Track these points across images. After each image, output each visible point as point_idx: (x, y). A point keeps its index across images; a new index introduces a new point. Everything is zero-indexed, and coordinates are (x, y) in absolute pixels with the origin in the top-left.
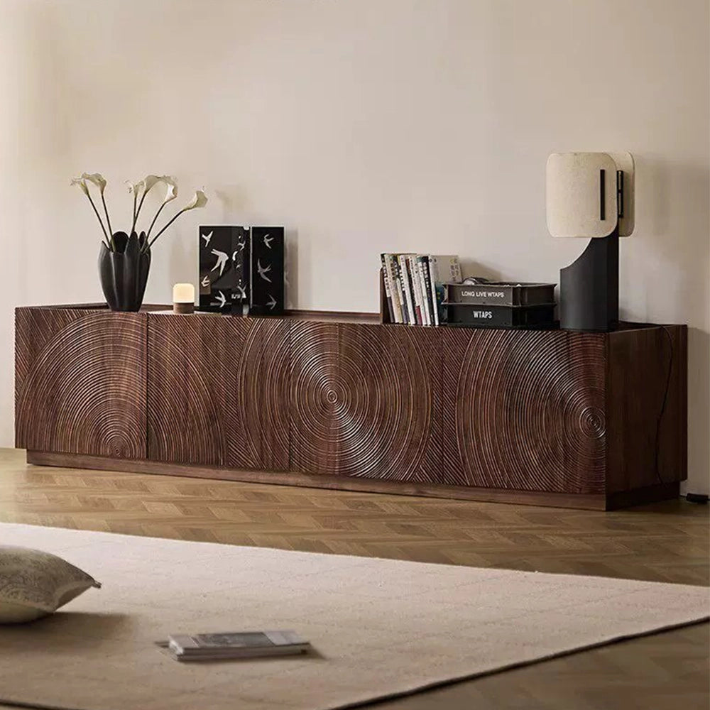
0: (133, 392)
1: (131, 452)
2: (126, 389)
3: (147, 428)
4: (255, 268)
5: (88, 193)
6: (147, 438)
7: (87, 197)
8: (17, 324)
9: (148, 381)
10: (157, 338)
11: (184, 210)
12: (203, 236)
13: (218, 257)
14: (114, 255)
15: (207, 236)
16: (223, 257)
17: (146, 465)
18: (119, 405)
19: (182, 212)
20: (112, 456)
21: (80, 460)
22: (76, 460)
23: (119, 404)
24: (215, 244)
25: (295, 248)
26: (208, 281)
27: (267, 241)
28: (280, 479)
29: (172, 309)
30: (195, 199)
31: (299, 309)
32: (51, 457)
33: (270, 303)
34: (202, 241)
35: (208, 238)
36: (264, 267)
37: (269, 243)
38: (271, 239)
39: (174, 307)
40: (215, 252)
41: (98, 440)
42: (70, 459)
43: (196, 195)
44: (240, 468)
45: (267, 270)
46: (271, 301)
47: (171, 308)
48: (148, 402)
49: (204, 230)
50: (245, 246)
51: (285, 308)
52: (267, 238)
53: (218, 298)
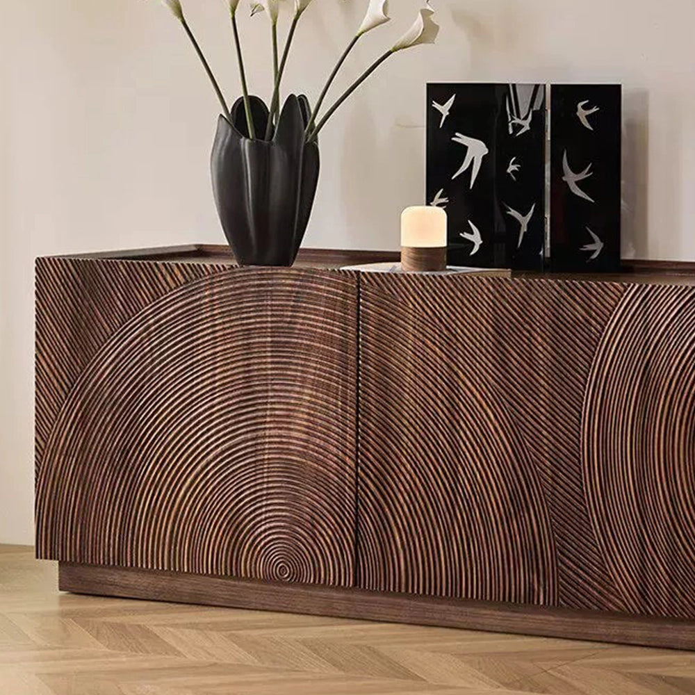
0: (322, 443)
1: (317, 571)
2: (304, 436)
3: (357, 523)
4: (557, 172)
5: (181, 16)
6: (356, 544)
7: (179, 21)
8: (39, 294)
9: (358, 419)
10: (380, 326)
11: (395, 50)
12: (436, 105)
13: (465, 148)
14: (251, 145)
15: (442, 104)
16: (476, 150)
17: (349, 600)
18: (285, 470)
19: (389, 53)
20: (268, 580)
21: (185, 586)
22: (177, 584)
23: (288, 468)
24: (459, 121)
25: (641, 128)
26: (443, 200)
27: (582, 114)
28: (681, 637)
29: (399, 260)
30: (418, 24)
31: (651, 258)
32: (116, 577)
33: (589, 247)
34: (433, 115)
35: (444, 110)
36: (577, 170)
37: (588, 117)
38: (595, 110)
39: (403, 257)
40: (461, 139)
41: (236, 546)
42: (164, 582)
43: (420, 15)
44: (585, 611)
45: (583, 176)
46: (592, 242)
47: (395, 257)
48: (357, 465)
49: (436, 92)
50: (531, 125)
51: (623, 257)
52: (584, 107)
53: (466, 236)
